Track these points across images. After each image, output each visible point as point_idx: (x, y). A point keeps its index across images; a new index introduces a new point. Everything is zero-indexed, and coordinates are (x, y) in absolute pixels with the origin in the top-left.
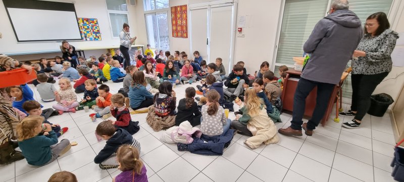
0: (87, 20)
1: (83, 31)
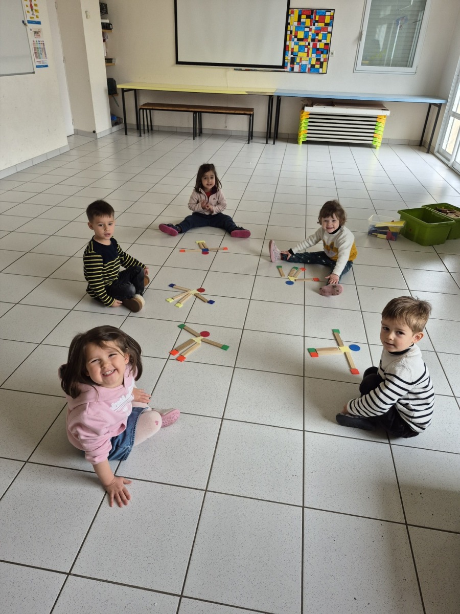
1: (291, 45)
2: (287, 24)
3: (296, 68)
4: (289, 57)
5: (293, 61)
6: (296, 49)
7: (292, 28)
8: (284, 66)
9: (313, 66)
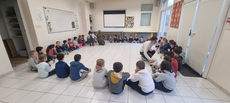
0: (129, 17)
1: (126, 23)
2: (125, 19)
3: (128, 27)
4: (126, 25)
5: (127, 26)
6: (127, 24)
7: (126, 20)
8: (125, 27)
9: (131, 27)
